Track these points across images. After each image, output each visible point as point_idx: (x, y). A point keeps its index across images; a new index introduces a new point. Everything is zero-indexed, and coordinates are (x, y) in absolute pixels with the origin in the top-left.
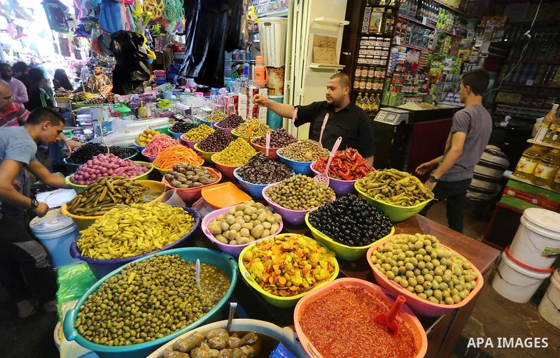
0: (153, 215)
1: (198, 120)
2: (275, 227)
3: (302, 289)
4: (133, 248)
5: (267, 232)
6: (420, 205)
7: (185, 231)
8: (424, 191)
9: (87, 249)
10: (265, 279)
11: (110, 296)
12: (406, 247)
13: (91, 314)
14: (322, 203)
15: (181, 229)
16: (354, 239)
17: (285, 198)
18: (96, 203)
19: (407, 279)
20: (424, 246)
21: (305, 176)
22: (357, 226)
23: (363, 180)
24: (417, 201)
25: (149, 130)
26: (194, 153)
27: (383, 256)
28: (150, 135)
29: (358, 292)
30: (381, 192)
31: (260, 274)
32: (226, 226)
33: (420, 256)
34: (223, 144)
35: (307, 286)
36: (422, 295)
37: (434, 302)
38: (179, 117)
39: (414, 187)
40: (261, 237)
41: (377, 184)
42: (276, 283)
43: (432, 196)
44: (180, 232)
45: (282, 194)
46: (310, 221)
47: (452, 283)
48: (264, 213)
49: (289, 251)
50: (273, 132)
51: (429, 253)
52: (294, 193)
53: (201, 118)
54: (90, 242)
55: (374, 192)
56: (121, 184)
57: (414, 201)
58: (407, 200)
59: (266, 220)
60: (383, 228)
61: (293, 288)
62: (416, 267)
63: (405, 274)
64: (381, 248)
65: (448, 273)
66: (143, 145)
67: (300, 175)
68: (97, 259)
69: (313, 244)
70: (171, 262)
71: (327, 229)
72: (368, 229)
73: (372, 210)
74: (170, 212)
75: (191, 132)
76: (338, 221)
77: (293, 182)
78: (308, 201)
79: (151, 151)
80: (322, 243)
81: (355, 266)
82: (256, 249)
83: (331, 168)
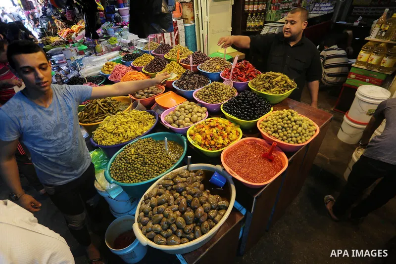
0: (131, 117)
1: (139, 50)
2: (204, 115)
3: (223, 145)
4: (126, 137)
5: (200, 118)
6: (288, 92)
7: (151, 124)
8: (290, 84)
9: (101, 141)
10: (203, 143)
11: (125, 161)
12: (278, 117)
13: (118, 171)
14: (230, 98)
15: (148, 123)
16: (249, 116)
17: (207, 97)
18: (94, 115)
19: (278, 134)
20: (287, 116)
21: (217, 82)
22: (250, 109)
23: (253, 80)
24: (286, 90)
25: (109, 62)
26: (143, 74)
27: (266, 124)
28: (110, 66)
29: (253, 144)
30: (264, 87)
31: (200, 141)
32: (176, 118)
33: (285, 121)
34: (161, 66)
35: (226, 144)
36: (286, 141)
37: (292, 144)
38: (125, 49)
39: (284, 82)
40: (196, 122)
41: (261, 83)
42: (209, 144)
43: (295, 86)
44: (148, 125)
45: (206, 95)
46: (224, 109)
47: (301, 133)
48: (196, 108)
49: (214, 127)
50: (193, 54)
51: (290, 119)
52: (212, 93)
53: (141, 48)
54: (101, 137)
55: (260, 88)
56: (106, 102)
57: (284, 91)
58: (280, 90)
59: (198, 112)
60: (266, 109)
61: (219, 146)
62: (283, 127)
63: (277, 132)
64: (265, 119)
65: (300, 129)
66: (107, 73)
67: (215, 82)
68: (108, 145)
69: (227, 122)
70: (149, 142)
71: (234, 112)
72: (257, 110)
73: (259, 99)
74: (140, 115)
75: (138, 60)
76: (240, 108)
77: (211, 86)
78: (221, 97)
79: (115, 77)
80: (232, 121)
81: (251, 131)
82: (195, 128)
83: (233, 75)
